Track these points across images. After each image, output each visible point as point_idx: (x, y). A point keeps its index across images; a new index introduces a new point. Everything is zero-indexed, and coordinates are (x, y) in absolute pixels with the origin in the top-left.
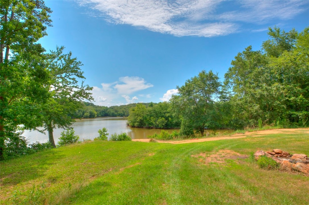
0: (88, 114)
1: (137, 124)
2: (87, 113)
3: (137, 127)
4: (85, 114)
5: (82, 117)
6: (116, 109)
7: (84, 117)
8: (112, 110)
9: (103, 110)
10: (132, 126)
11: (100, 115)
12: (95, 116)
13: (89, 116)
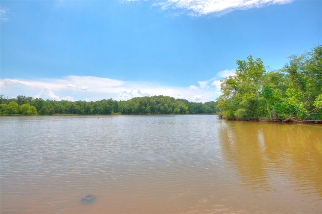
0: (179, 110)
1: (242, 113)
2: (178, 108)
3: (240, 120)
4: (176, 109)
5: (172, 112)
6: (211, 104)
7: (174, 113)
8: (207, 105)
9: (198, 107)
10: (228, 116)
11: (194, 112)
12: (186, 112)
13: (179, 111)
